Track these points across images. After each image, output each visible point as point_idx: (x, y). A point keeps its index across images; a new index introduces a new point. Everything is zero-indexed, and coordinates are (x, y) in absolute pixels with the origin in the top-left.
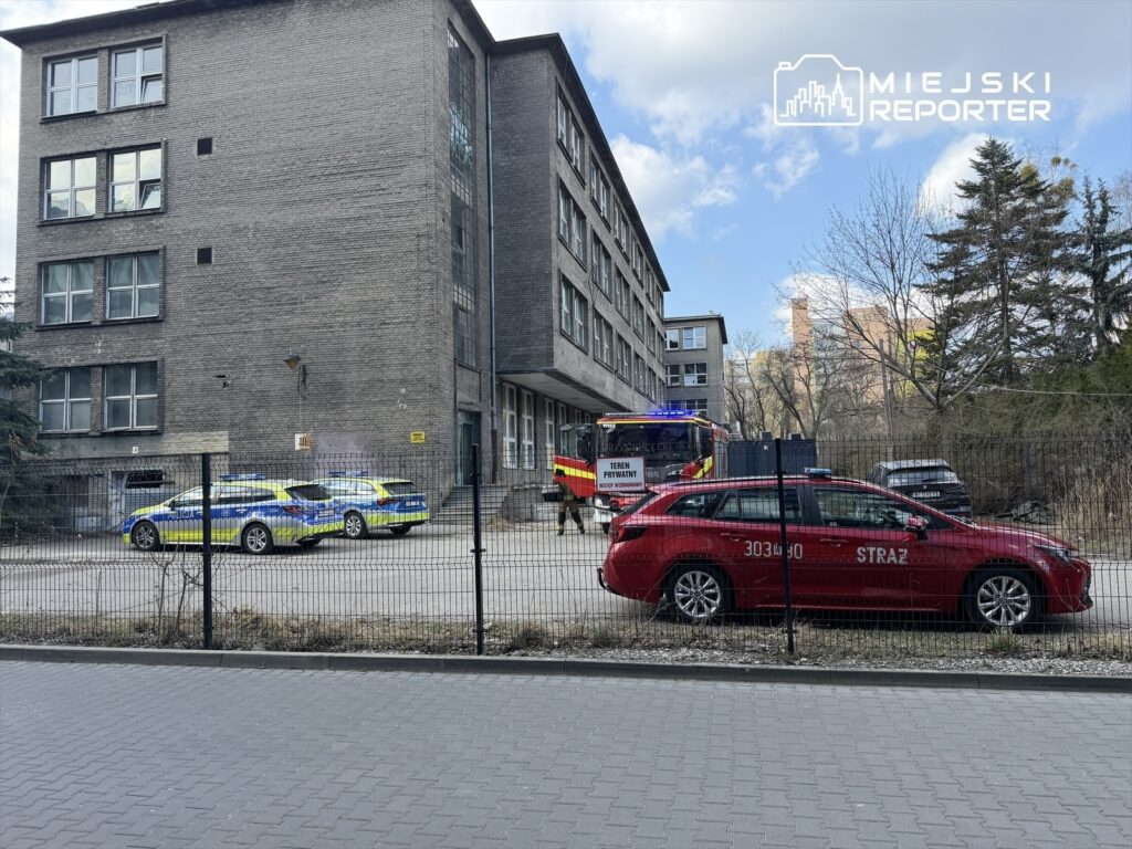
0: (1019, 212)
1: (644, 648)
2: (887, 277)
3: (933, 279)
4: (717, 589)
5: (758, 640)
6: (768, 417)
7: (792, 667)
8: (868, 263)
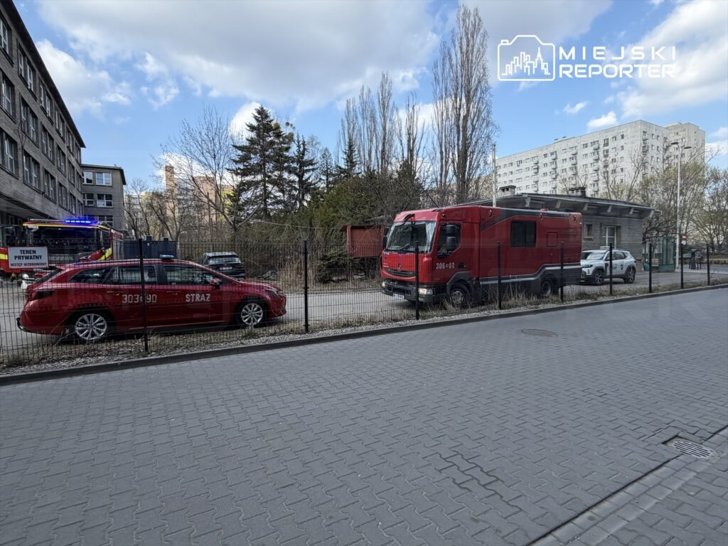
0: (272, 143)
1: (49, 362)
2: (212, 162)
3: (234, 166)
4: (104, 323)
5: (128, 347)
6: (151, 228)
7: (146, 358)
8: (203, 153)
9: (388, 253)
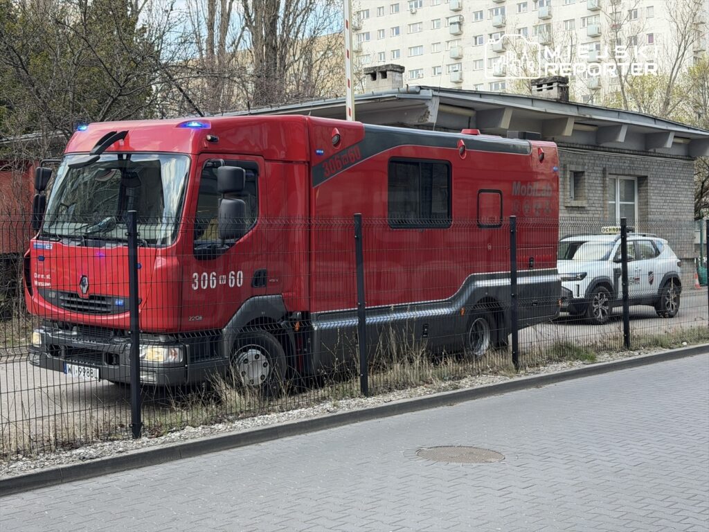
9: (48, 245)
